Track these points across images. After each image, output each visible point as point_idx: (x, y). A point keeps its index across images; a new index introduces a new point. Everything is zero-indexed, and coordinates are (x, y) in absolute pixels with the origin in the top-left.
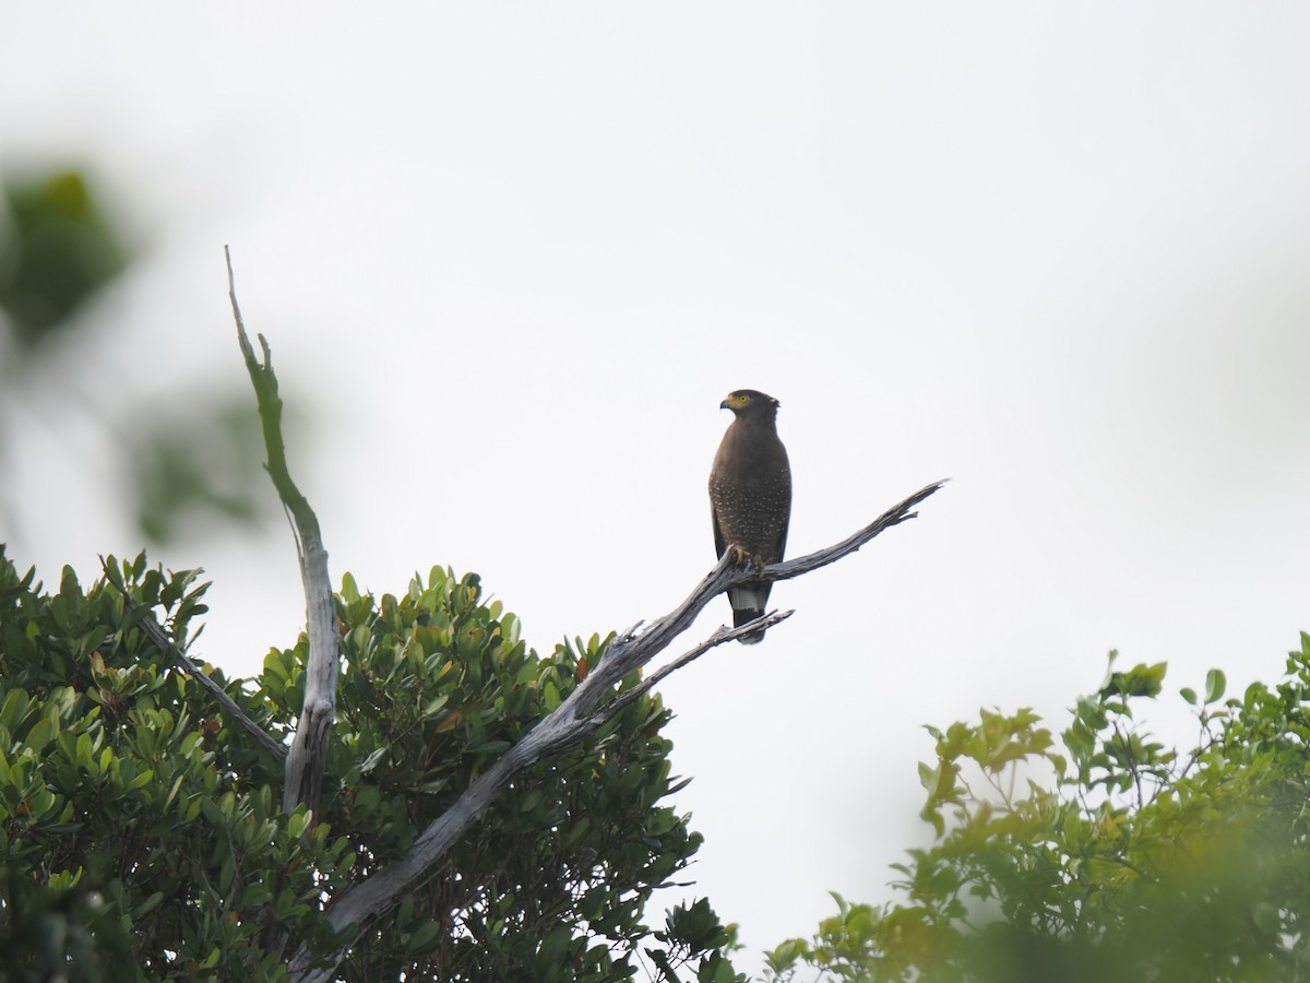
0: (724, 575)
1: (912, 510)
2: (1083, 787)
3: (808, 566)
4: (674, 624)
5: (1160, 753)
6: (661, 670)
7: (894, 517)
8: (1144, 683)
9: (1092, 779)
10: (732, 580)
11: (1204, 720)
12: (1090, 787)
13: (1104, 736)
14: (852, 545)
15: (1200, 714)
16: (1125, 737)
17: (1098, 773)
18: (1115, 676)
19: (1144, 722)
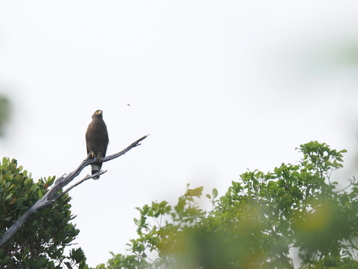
0: (88, 161)
1: (139, 143)
2: (181, 221)
3: (111, 158)
4: (74, 174)
5: (201, 212)
6: (71, 187)
7: (134, 145)
9: (183, 220)
10: (90, 162)
13: (186, 207)
14: (123, 153)
15: (212, 201)
16: (192, 208)
17: (184, 218)
18: (189, 190)
19: (197, 203)
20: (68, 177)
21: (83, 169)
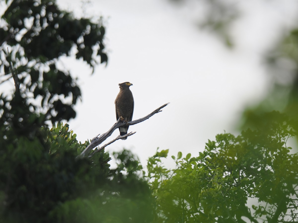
1: (161, 110)
2: (149, 178)
3: (137, 122)
4: (107, 135)
5: (166, 171)
6: (105, 145)
7: (157, 111)
8: (164, 154)
9: (151, 176)
10: (120, 125)
11: (177, 163)
12: (151, 178)
13: (154, 166)
14: (147, 118)
15: (176, 161)
16: (159, 167)
17: (152, 175)
18: (158, 153)
19: (163, 163)
20: (102, 137)
21: (114, 131)
